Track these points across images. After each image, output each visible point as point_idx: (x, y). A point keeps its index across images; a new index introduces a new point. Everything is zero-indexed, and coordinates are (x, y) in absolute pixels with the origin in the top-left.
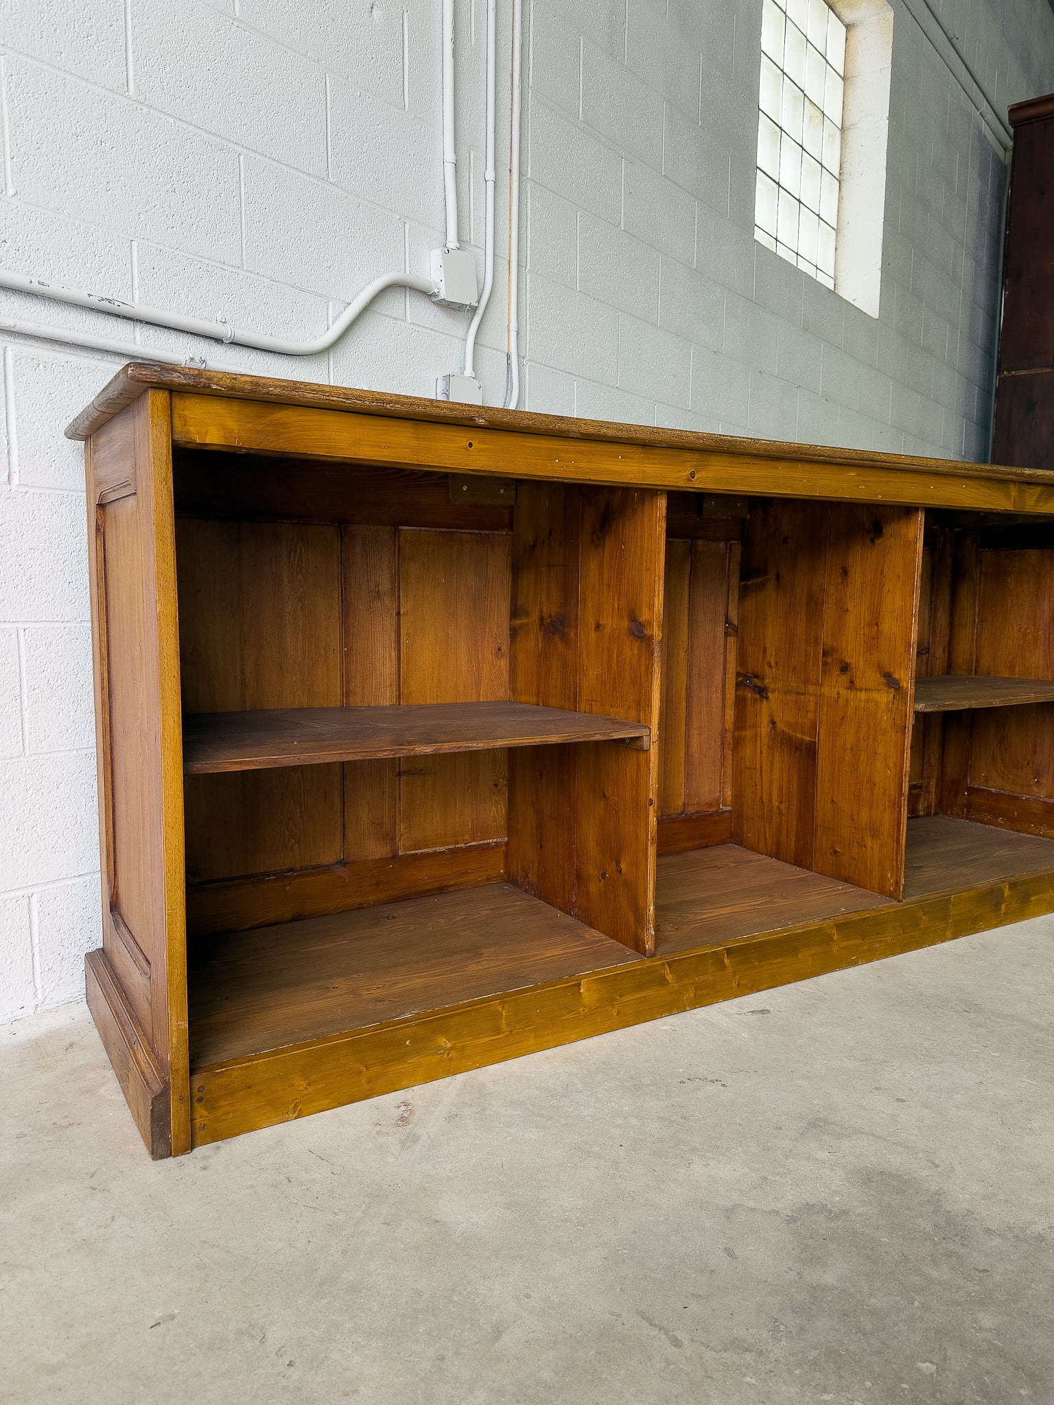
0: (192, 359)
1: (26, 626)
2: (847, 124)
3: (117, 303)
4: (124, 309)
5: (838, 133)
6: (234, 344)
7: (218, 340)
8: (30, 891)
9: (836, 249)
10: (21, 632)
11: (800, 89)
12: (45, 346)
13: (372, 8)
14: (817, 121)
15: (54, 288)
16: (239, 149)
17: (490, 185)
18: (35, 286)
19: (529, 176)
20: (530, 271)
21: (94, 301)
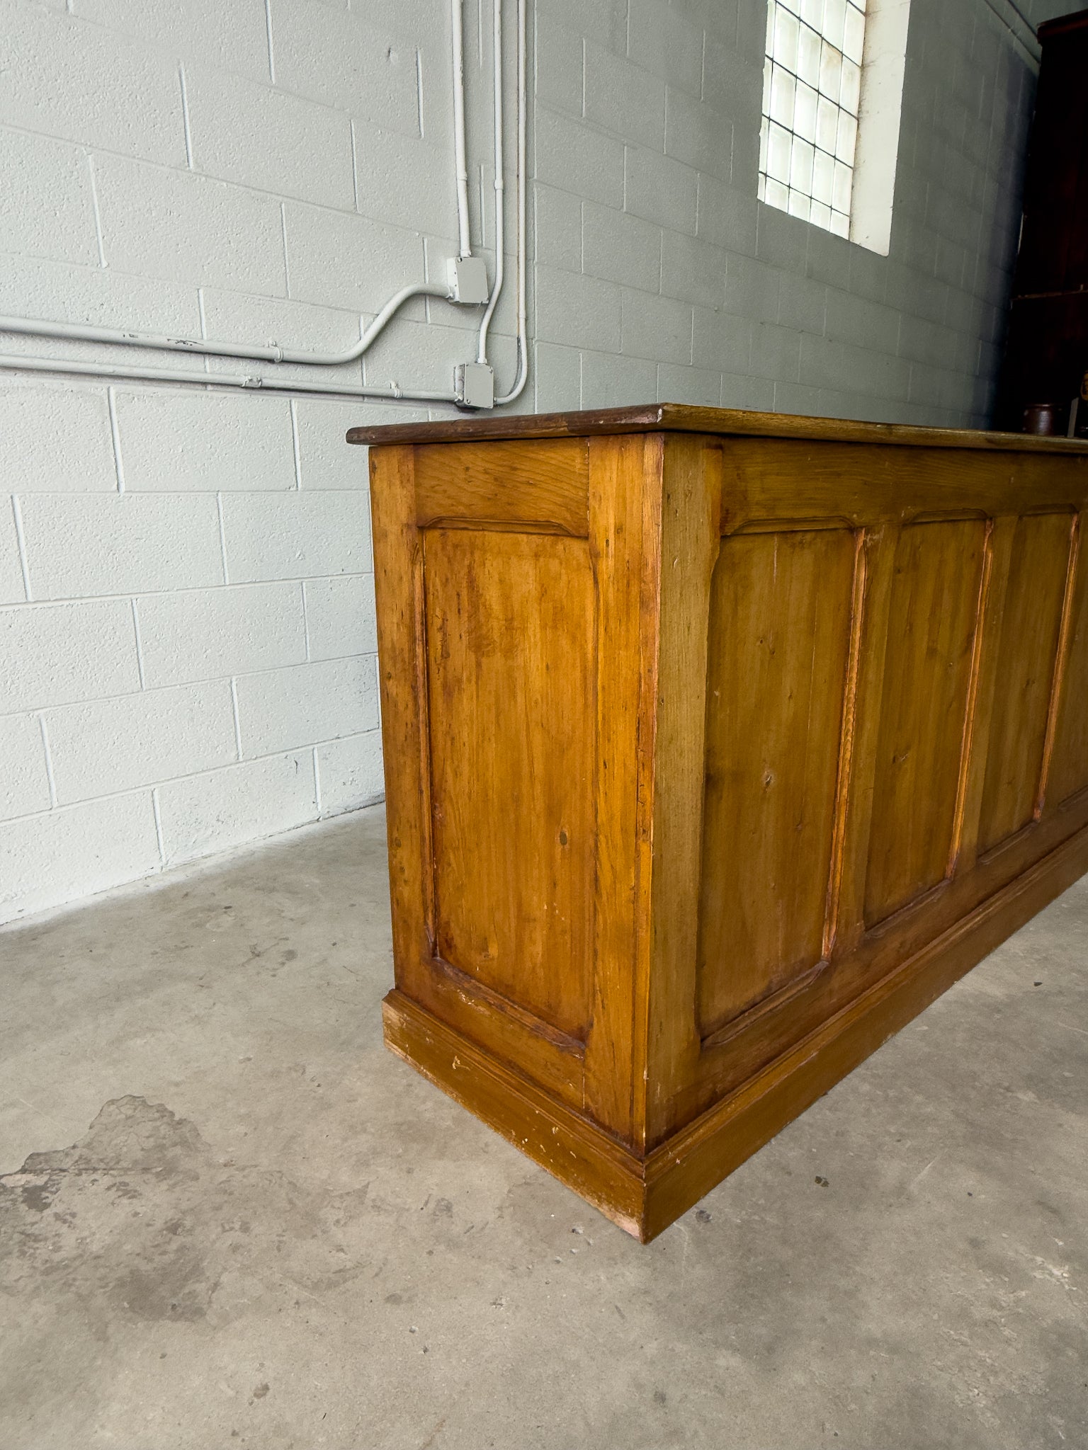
0: (251, 380)
1: (136, 596)
2: (868, 60)
3: (190, 343)
4: (196, 347)
5: (858, 71)
6: (284, 362)
7: (271, 361)
8: (152, 787)
9: (853, 187)
10: (134, 602)
11: (818, 33)
12: (137, 382)
13: (389, 52)
14: (835, 62)
15: (142, 338)
16: (280, 198)
17: (499, 193)
18: (128, 339)
19: (535, 177)
20: (537, 263)
21: (172, 344)
